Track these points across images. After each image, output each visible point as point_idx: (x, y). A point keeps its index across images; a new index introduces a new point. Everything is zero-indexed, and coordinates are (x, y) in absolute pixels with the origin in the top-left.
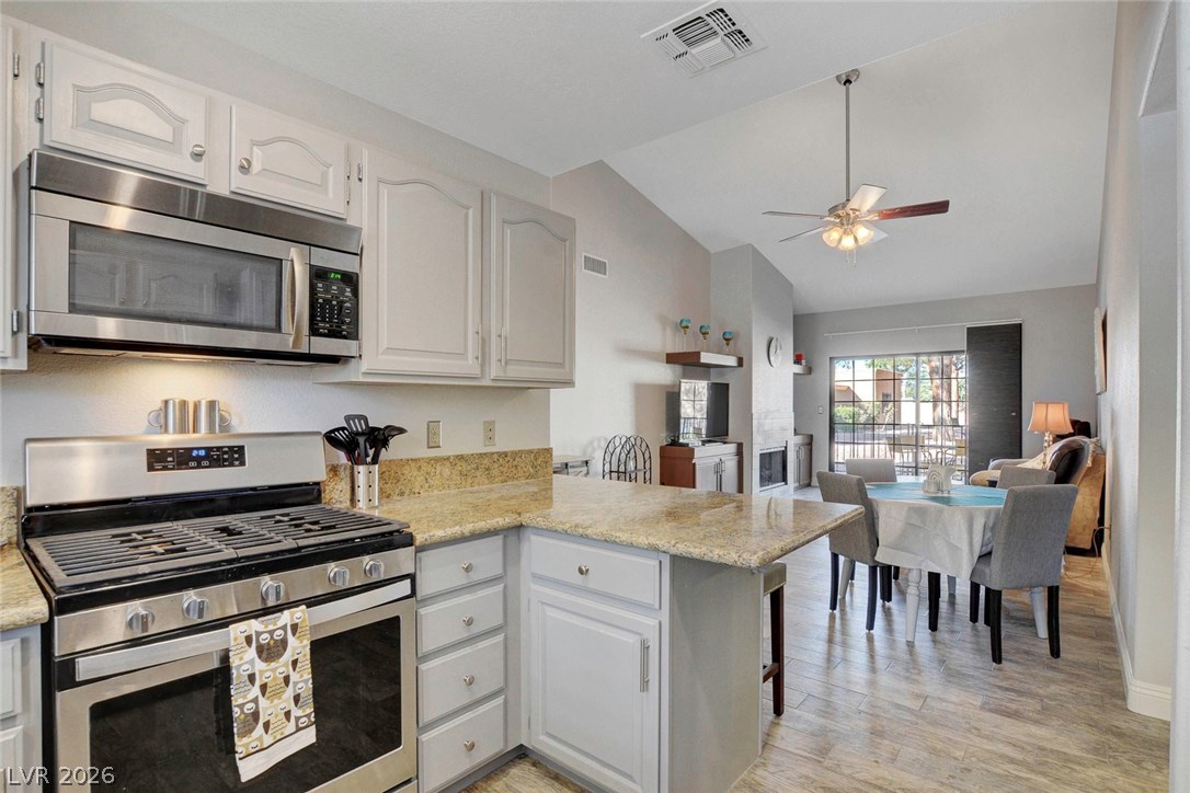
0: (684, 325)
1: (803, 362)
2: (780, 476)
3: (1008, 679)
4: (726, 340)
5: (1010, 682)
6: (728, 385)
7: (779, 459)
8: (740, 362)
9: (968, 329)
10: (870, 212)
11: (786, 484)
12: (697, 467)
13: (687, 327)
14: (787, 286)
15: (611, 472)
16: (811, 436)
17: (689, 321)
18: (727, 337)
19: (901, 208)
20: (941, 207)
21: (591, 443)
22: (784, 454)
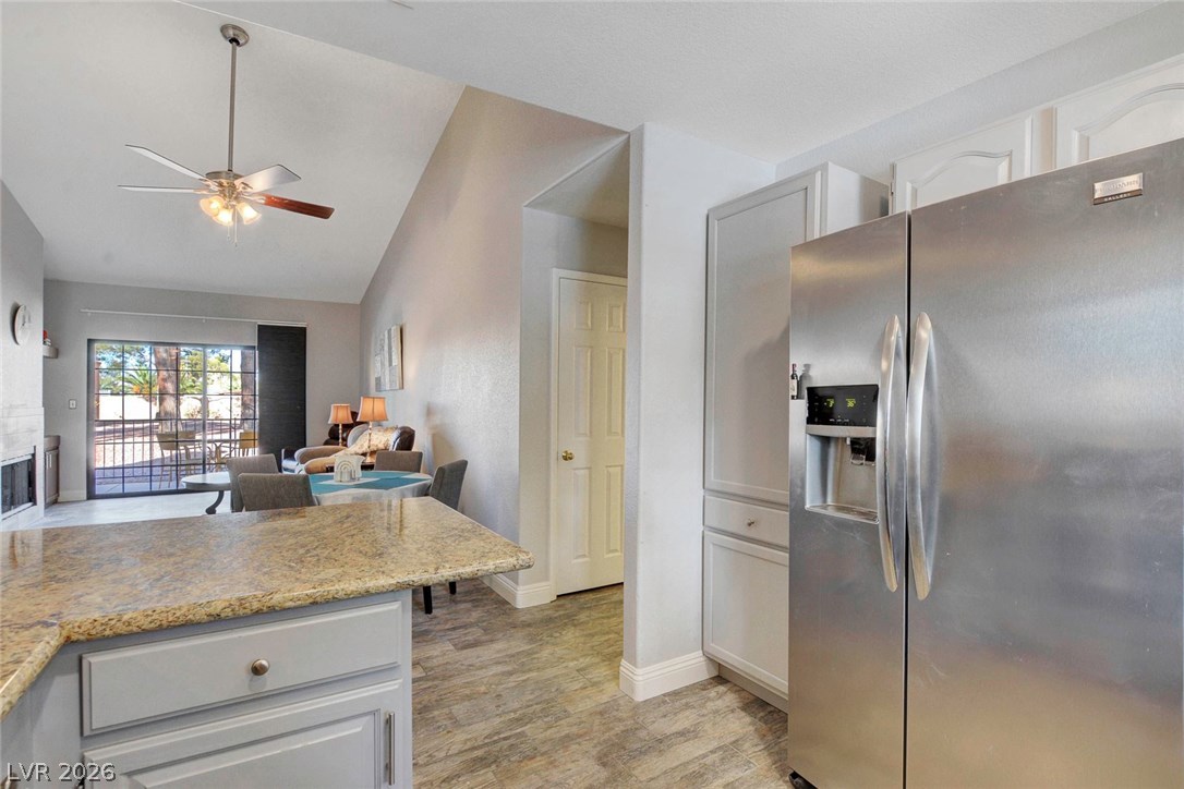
1: (47, 343)
2: (26, 495)
3: (447, 621)
5: (450, 623)
7: (24, 472)
9: (259, 326)
10: (260, 194)
16: (59, 438)
19: (291, 201)
20: (322, 212)
22: (30, 464)
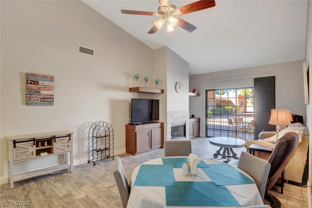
0: (136, 77)
1: (196, 92)
2: (183, 134)
4: (156, 83)
6: (159, 100)
7: (182, 128)
8: (163, 91)
9: (254, 78)
11: (186, 137)
12: (137, 134)
13: (138, 78)
14: (186, 63)
15: (93, 137)
16: (199, 119)
17: (139, 75)
18: (157, 81)
21: (84, 125)
22: (185, 126)
